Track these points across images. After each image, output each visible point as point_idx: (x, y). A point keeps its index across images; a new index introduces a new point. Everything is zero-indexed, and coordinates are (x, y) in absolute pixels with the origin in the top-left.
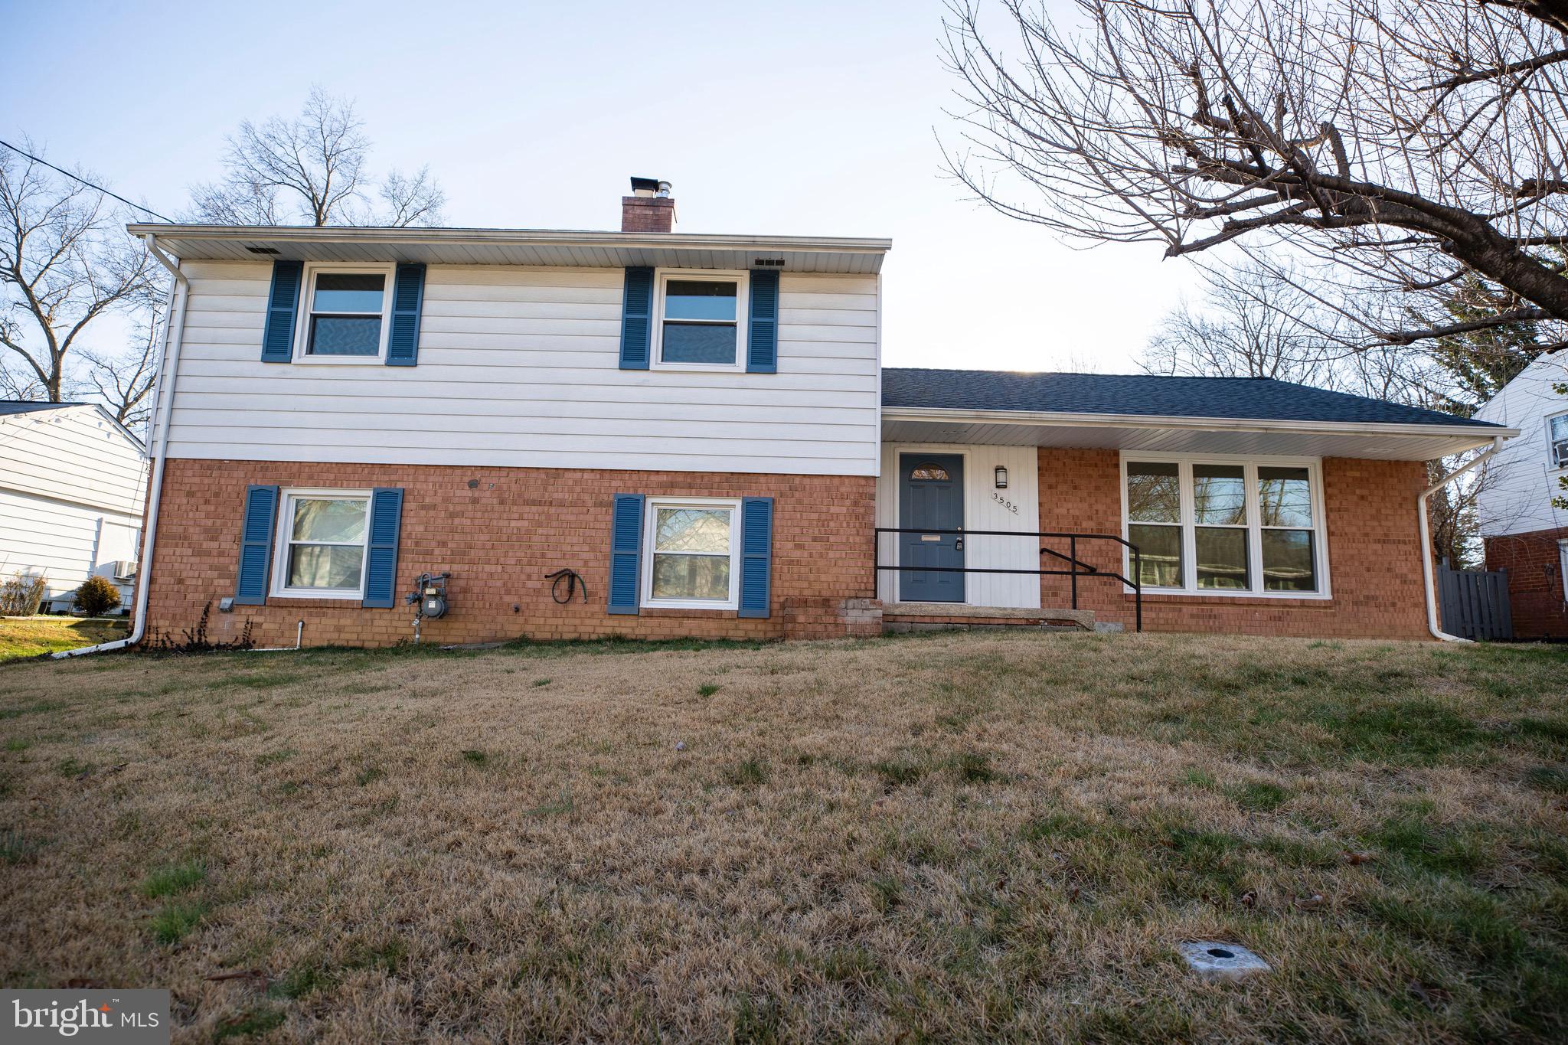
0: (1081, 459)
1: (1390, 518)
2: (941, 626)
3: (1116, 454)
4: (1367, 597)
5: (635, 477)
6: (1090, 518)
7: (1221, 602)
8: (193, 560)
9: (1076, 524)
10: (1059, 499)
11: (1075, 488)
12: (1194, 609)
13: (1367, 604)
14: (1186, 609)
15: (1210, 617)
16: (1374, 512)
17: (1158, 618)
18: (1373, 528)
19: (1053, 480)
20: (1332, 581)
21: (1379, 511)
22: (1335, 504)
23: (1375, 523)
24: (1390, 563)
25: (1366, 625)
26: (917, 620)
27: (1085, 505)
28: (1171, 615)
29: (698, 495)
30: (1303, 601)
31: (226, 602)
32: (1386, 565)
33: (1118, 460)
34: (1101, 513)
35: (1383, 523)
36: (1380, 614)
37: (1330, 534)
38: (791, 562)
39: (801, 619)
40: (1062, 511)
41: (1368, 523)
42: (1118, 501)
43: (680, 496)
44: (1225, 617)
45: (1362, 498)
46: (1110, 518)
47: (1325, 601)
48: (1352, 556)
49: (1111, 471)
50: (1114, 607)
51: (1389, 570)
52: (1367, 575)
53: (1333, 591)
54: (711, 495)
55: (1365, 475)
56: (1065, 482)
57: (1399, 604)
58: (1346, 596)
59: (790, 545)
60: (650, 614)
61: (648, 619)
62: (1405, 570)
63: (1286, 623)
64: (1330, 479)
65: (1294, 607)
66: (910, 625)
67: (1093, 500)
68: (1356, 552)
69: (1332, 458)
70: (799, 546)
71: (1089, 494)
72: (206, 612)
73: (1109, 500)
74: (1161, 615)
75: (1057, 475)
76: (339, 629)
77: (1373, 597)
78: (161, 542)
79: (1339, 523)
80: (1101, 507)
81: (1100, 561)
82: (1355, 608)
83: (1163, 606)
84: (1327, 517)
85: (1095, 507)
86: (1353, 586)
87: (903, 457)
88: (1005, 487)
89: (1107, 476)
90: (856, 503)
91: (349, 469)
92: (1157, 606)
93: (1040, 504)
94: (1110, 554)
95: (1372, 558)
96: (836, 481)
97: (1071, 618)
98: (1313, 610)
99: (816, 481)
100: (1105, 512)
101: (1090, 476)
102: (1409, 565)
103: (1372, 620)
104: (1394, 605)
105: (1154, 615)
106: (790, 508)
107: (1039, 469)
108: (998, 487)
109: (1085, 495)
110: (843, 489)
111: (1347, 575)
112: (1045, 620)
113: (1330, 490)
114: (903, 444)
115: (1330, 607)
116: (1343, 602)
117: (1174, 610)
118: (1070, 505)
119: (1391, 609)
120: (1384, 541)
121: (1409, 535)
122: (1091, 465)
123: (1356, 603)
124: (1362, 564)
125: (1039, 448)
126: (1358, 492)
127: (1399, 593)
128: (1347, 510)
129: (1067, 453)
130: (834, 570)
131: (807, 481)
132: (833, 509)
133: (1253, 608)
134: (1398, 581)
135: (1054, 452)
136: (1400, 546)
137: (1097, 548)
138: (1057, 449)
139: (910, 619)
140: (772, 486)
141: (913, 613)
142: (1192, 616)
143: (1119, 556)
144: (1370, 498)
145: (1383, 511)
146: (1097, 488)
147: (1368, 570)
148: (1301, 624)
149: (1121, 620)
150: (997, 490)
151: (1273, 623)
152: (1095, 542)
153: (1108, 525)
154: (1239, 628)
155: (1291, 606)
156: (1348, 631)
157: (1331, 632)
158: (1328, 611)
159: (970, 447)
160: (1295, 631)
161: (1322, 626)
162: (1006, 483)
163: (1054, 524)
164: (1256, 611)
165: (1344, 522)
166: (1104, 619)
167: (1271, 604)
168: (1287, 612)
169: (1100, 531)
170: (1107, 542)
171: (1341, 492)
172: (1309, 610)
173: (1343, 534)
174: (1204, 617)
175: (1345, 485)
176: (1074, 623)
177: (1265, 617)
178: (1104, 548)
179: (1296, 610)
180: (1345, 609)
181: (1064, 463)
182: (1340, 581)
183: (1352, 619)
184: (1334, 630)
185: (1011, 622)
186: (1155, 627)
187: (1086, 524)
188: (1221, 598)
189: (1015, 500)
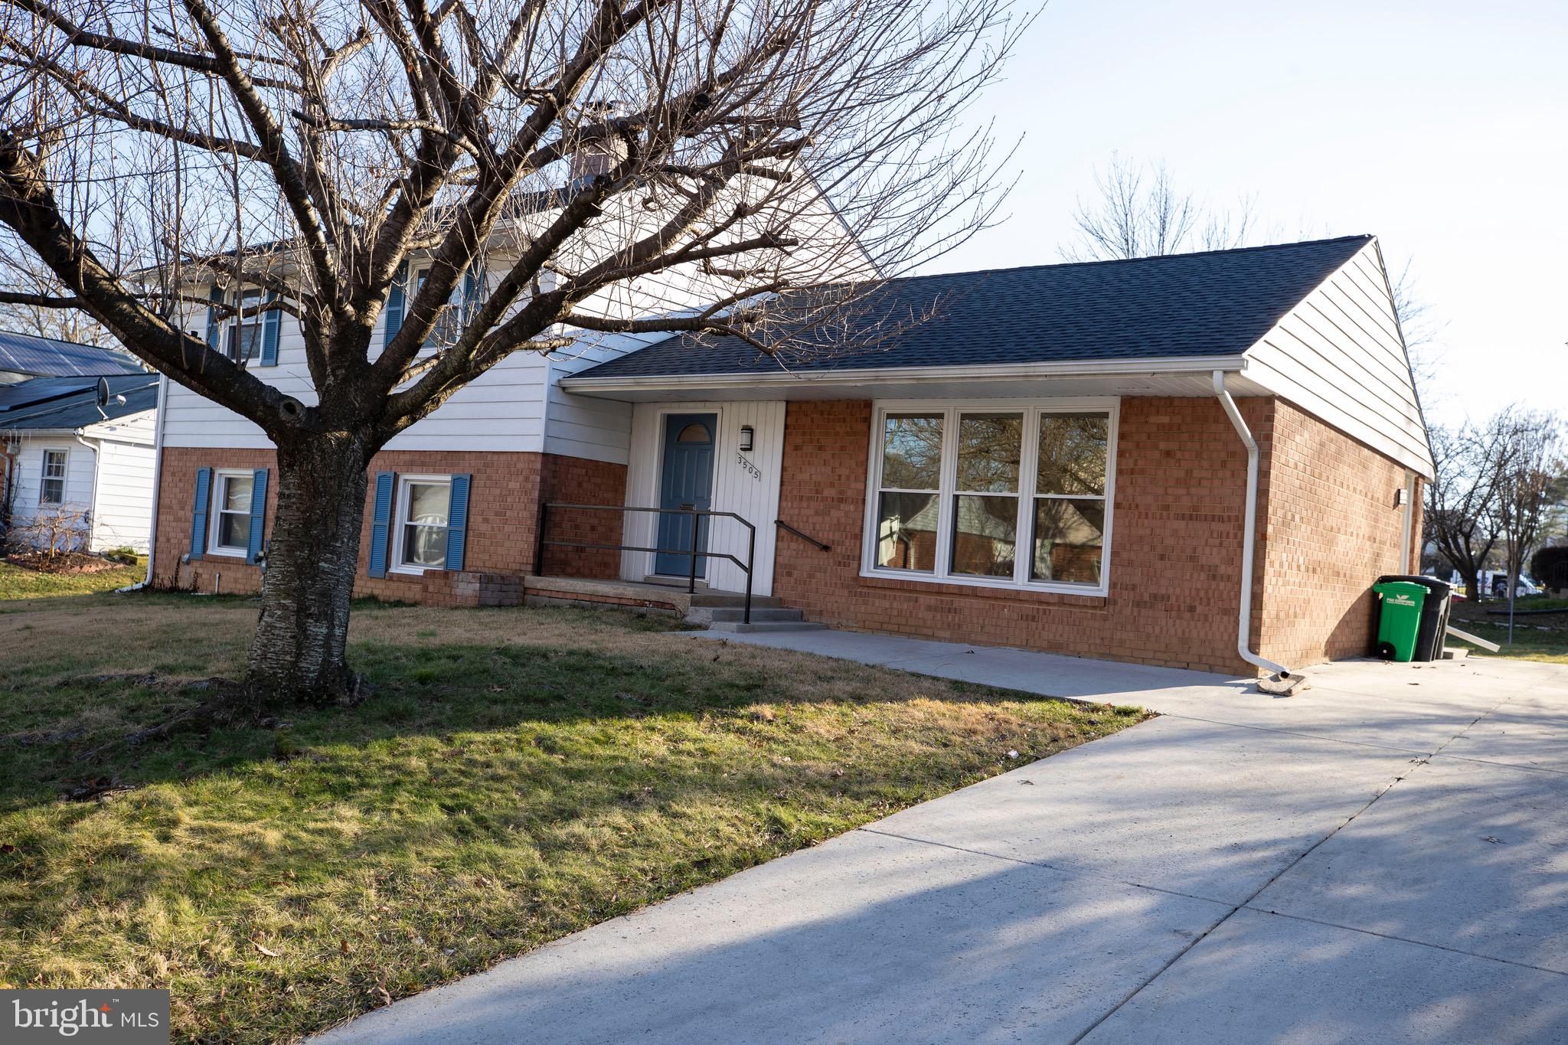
0: (829, 413)
1: (1205, 483)
3: (868, 405)
4: (1155, 596)
5: (391, 455)
6: (832, 485)
8: (174, 524)
9: (817, 492)
10: (804, 463)
11: (820, 448)
12: (932, 600)
13: (1152, 607)
14: (924, 600)
15: (949, 612)
16: (1182, 474)
17: (892, 608)
18: (1177, 498)
19: (798, 440)
20: (1111, 571)
21: (1189, 472)
23: (1182, 491)
24: (1195, 549)
25: (1148, 636)
26: (554, 594)
27: (828, 470)
28: (905, 606)
29: (427, 472)
30: (1062, 596)
31: (186, 556)
32: (1189, 552)
33: (869, 413)
34: (843, 479)
35: (1193, 491)
36: (1171, 622)
37: (1117, 506)
38: (480, 535)
39: (431, 589)
40: (805, 476)
41: (1170, 491)
42: (865, 465)
43: (416, 473)
44: (966, 612)
45: (1168, 454)
46: (853, 485)
47: (1097, 599)
48: (1141, 538)
49: (862, 426)
51: (1192, 559)
52: (1159, 565)
53: (1113, 585)
54: (435, 472)
55: (1178, 419)
56: (811, 441)
57: (1199, 609)
58: (1125, 594)
59: (480, 519)
60: (393, 578)
61: (391, 583)
62: (1216, 560)
63: (1040, 626)
64: (1128, 428)
65: (1054, 604)
66: (548, 600)
67: (837, 463)
68: (1148, 532)
69: (1133, 398)
70: (486, 520)
71: (833, 455)
72: (178, 564)
73: (853, 463)
74: (895, 605)
75: (804, 434)
76: (236, 581)
77: (1166, 598)
78: (161, 511)
79: (1131, 491)
80: (844, 472)
81: (837, 536)
82: (1136, 610)
83: (898, 594)
84: (1117, 481)
85: (838, 471)
86: (1137, 580)
87: (669, 418)
88: (750, 449)
89: (857, 433)
90: (527, 479)
91: (245, 453)
92: (892, 593)
93: (783, 469)
94: (848, 528)
95: (1170, 541)
96: (515, 457)
97: (670, 601)
98: (1077, 610)
99: (502, 457)
101: (837, 434)
102: (1224, 552)
103: (1157, 629)
104: (1192, 609)
105: (887, 604)
106: (482, 483)
107: (786, 427)
108: (742, 449)
109: (830, 456)
110: (519, 466)
111: (1131, 563)
112: (650, 601)
113: (1125, 444)
114: (665, 405)
115: (1101, 609)
116: (1120, 602)
118: (813, 469)
119: (1187, 615)
120: (1192, 516)
121: (1230, 509)
122: (838, 421)
123: (1138, 604)
124: (1153, 548)
125: (788, 402)
126: (1162, 445)
127: (1202, 594)
128: (1142, 471)
129: (815, 407)
130: (507, 544)
131: (496, 457)
132: (511, 485)
134: (1203, 576)
135: (802, 406)
136: (1214, 525)
137: (835, 521)
138: (807, 402)
139: (548, 594)
140: (473, 463)
142: (929, 608)
144: (1179, 455)
145: (1196, 474)
146: (843, 448)
147: (1162, 557)
148: (1060, 627)
149: (852, 608)
150: (742, 453)
151: (1024, 624)
152: (834, 513)
153: (849, 493)
154: (982, 627)
155: (1048, 604)
156: (1122, 643)
157: (1098, 641)
158: (1098, 612)
159: (726, 406)
160: (1051, 636)
161: (1088, 632)
162: (751, 445)
163: (795, 492)
164: (1004, 607)
165: (1138, 489)
166: (835, 605)
167: (1021, 598)
168: (1045, 610)
169: (841, 500)
170: (847, 513)
171: (1138, 446)
172: (1072, 610)
173: (1133, 506)
174: (942, 610)
175: (1144, 436)
176: (673, 607)
177: (1015, 616)
178: (843, 520)
179: (1056, 608)
180: (1121, 612)
181: (812, 419)
182: (1119, 572)
183: (1129, 627)
184: (1102, 639)
185: (623, 602)
186: (887, 619)
187: (829, 492)
188: (961, 587)
189: (758, 466)
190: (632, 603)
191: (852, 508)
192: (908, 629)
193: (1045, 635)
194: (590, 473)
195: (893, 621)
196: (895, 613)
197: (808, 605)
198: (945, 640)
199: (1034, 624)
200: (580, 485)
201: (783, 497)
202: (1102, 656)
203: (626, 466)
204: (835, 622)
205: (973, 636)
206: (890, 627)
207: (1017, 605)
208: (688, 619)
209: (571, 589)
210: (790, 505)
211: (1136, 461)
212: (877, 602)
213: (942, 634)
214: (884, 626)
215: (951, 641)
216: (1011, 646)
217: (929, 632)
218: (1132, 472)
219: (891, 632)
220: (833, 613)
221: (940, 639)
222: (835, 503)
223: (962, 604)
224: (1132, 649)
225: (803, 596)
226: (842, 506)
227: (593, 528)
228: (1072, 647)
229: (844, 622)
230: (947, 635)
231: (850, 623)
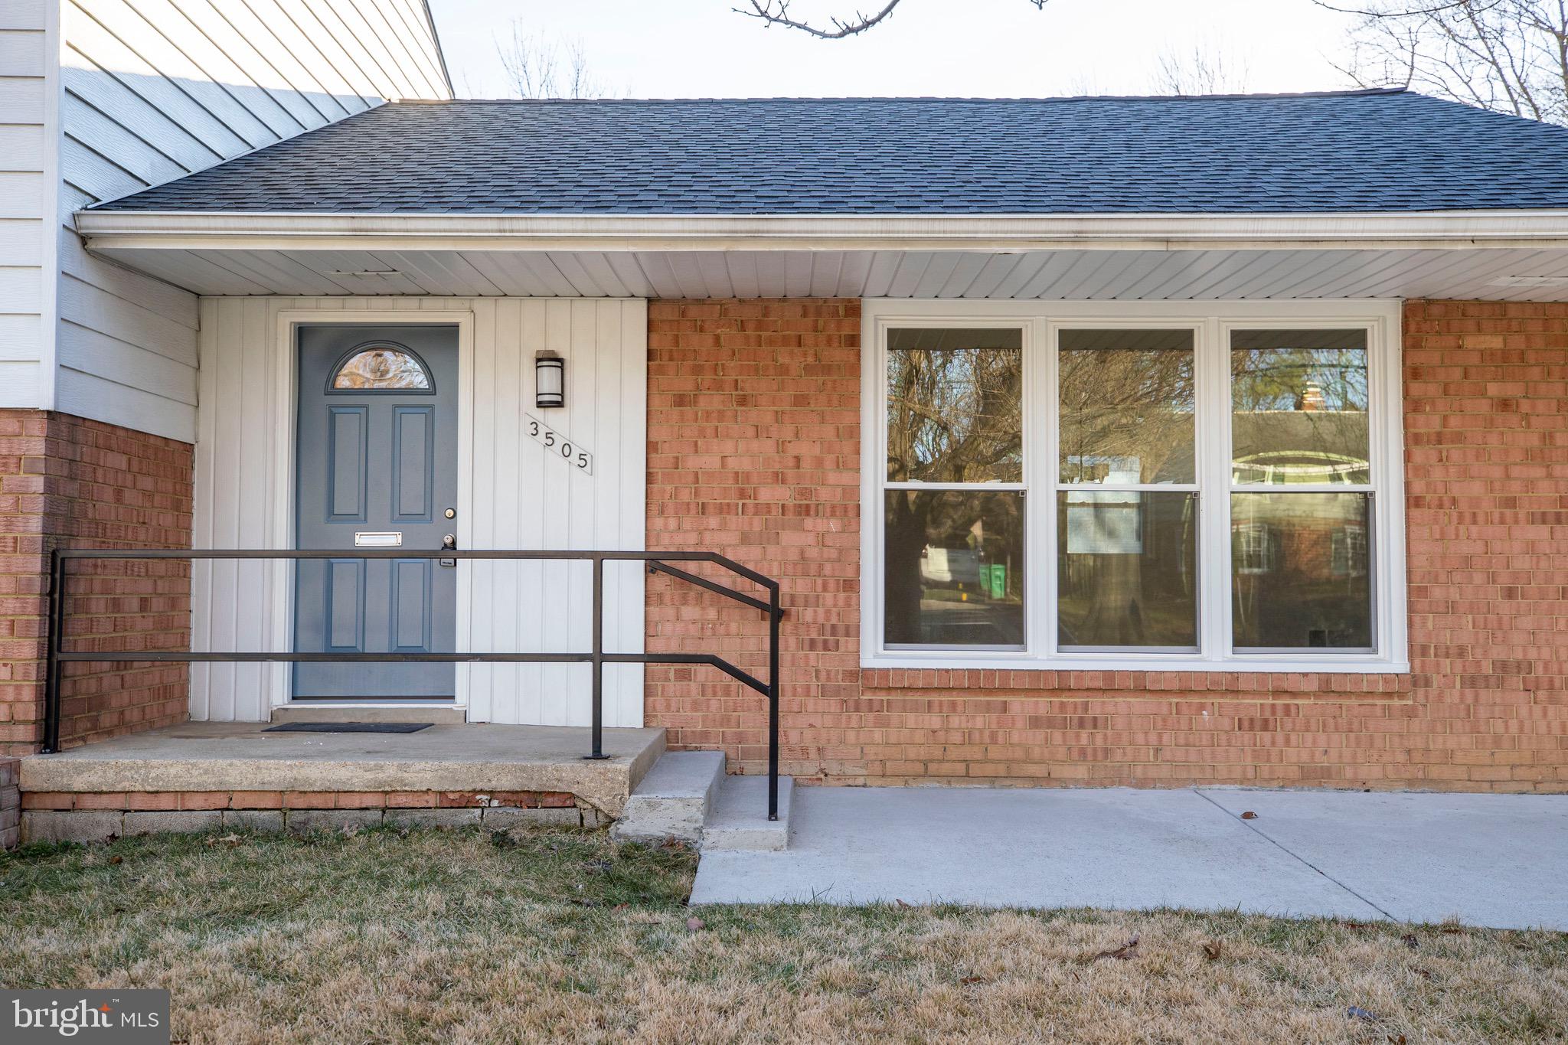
0: (760, 326)
2: (201, 819)
3: (854, 309)
4: (1503, 666)
6: (779, 478)
7: (1110, 684)
9: (742, 494)
10: (702, 433)
11: (743, 401)
12: (1042, 705)
13: (1499, 685)
14: (1016, 703)
15: (1081, 724)
16: (1535, 441)
17: (947, 730)
18: (1531, 485)
19: (685, 384)
20: (1410, 625)
21: (1548, 439)
22: (1429, 423)
23: (1538, 472)
26: (137, 802)
27: (768, 446)
28: (979, 722)
30: (1326, 678)
33: (857, 326)
34: (807, 465)
35: (1558, 470)
36: (1537, 711)
37: (1413, 502)
40: (708, 462)
41: (1516, 471)
42: (854, 433)
44: (1120, 723)
45: (1505, 405)
46: (832, 477)
47: (1386, 677)
48: (1468, 561)
49: (839, 354)
50: (833, 704)
52: (1505, 607)
53: (1416, 650)
55: (1517, 343)
56: (718, 386)
58: (1446, 664)
63: (1280, 737)
64: (1419, 357)
65: (1305, 693)
66: (117, 818)
67: (788, 432)
68: (1479, 548)
69: (1429, 302)
71: (778, 417)
73: (829, 431)
74: (955, 721)
75: (697, 370)
77: (1524, 667)
79: (1437, 474)
80: (806, 450)
81: (802, 587)
82: (1469, 694)
83: (960, 699)
84: (1408, 457)
85: (792, 450)
86: (1466, 638)
87: (303, 333)
88: (559, 404)
89: (827, 369)
92: (945, 698)
93: (651, 447)
94: (828, 569)
95: (1522, 564)
97: (562, 787)
98: (1354, 702)
100: (819, 462)
101: (784, 370)
103: (1514, 725)
105: (935, 721)
107: (650, 356)
108: (540, 405)
109: (769, 418)
111: (1451, 608)
112: (492, 793)
113: (1416, 388)
114: (300, 302)
115: (1401, 695)
116: (1436, 680)
117: (988, 708)
118: (728, 447)
120: (1561, 516)
122: (785, 341)
123: (1472, 682)
124: (1493, 579)
125: (650, 301)
126: (1494, 389)
128: (1459, 438)
129: (724, 312)
133: (1196, 700)
135: (693, 312)
137: (793, 555)
138: (699, 301)
139: (119, 802)
141: (126, 785)
142: (1035, 722)
143: (850, 574)
144: (1526, 407)
145: (1560, 440)
146: (801, 400)
147: (1510, 594)
148: (1322, 738)
149: (851, 736)
150: (539, 414)
151: (1247, 737)
152: (790, 538)
153: (824, 494)
154: (1157, 751)
155: (1294, 694)
156: (1448, 756)
157: (1401, 758)
158: (1396, 702)
159: (478, 304)
160: (1305, 756)
161: (1378, 743)
162: (562, 395)
163: (685, 496)
164: (1202, 707)
165: (1452, 470)
166: (809, 734)
167: (1242, 686)
168: (1287, 707)
169: (805, 511)
170: (821, 539)
171: (1446, 392)
172: (1345, 702)
173: (1447, 504)
174: (1064, 724)
175: (1458, 373)
176: (569, 800)
177: (1226, 723)
178: (813, 553)
179: (1312, 701)
180: (1440, 697)
181: (717, 338)
182: (1430, 625)
183: (1458, 725)
184: (1409, 752)
185: (401, 800)
186: (938, 753)
187: (769, 494)
188: (1109, 675)
189: (583, 441)
190: (432, 800)
191: (834, 525)
192: (989, 769)
193: (1291, 754)
194: (135, 462)
195: (953, 753)
196: (957, 738)
197: (740, 738)
198: (1077, 783)
199: (1267, 736)
200: (119, 493)
201: (654, 508)
202: (1412, 784)
203: (188, 448)
204: (811, 768)
205: (1139, 771)
206: (946, 768)
207: (1228, 700)
208: (625, 828)
209: (210, 782)
210: (672, 523)
211: (1445, 418)
212: (911, 719)
213: (1067, 772)
214: (933, 768)
215: (1089, 784)
216: (1224, 781)
217: (1038, 770)
218: (1439, 439)
219: (949, 778)
220: (805, 750)
221: (1064, 783)
222: (790, 516)
223: (1110, 709)
224: (1469, 766)
225: (725, 721)
226: (809, 523)
227: (144, 604)
228: (1349, 773)
229: (834, 769)
230: (1081, 772)
231: (849, 769)
